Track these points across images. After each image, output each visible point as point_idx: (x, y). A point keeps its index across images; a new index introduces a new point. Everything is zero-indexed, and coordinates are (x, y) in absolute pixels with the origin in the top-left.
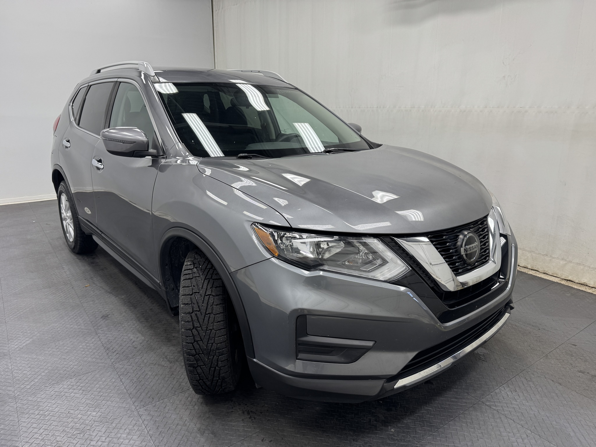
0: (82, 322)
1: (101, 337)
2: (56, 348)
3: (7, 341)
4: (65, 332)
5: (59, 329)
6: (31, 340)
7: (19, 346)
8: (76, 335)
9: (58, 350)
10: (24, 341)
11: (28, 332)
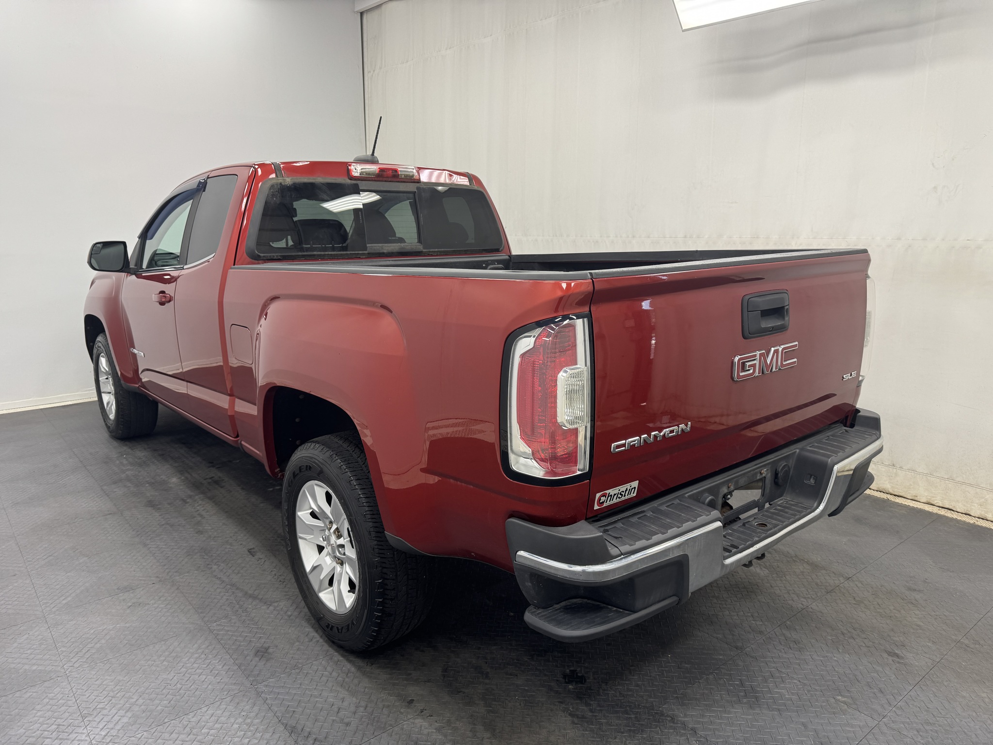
0: (220, 667)
1: (269, 701)
2: (185, 731)
3: (80, 719)
4: (193, 692)
5: (179, 686)
6: (129, 714)
7: (108, 730)
8: (217, 700)
9: (191, 736)
10: (116, 718)
11: (118, 695)
